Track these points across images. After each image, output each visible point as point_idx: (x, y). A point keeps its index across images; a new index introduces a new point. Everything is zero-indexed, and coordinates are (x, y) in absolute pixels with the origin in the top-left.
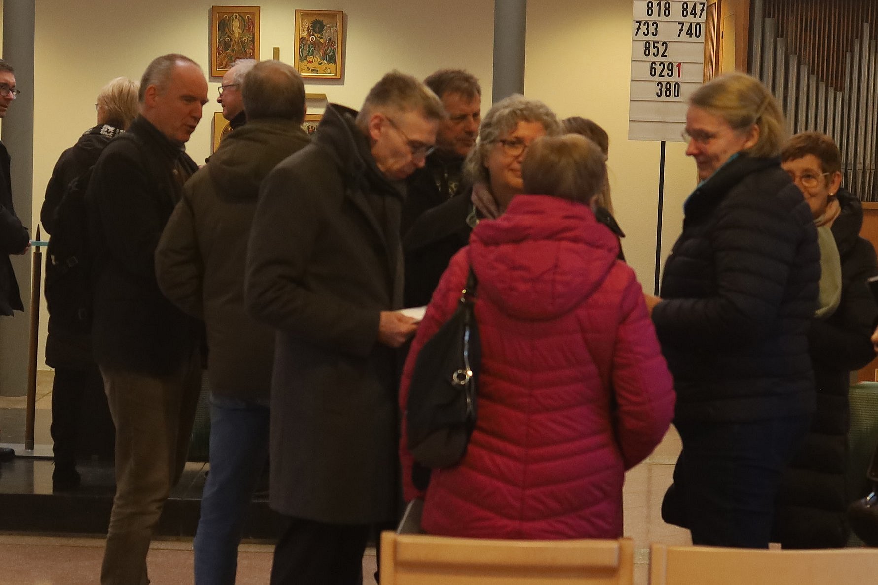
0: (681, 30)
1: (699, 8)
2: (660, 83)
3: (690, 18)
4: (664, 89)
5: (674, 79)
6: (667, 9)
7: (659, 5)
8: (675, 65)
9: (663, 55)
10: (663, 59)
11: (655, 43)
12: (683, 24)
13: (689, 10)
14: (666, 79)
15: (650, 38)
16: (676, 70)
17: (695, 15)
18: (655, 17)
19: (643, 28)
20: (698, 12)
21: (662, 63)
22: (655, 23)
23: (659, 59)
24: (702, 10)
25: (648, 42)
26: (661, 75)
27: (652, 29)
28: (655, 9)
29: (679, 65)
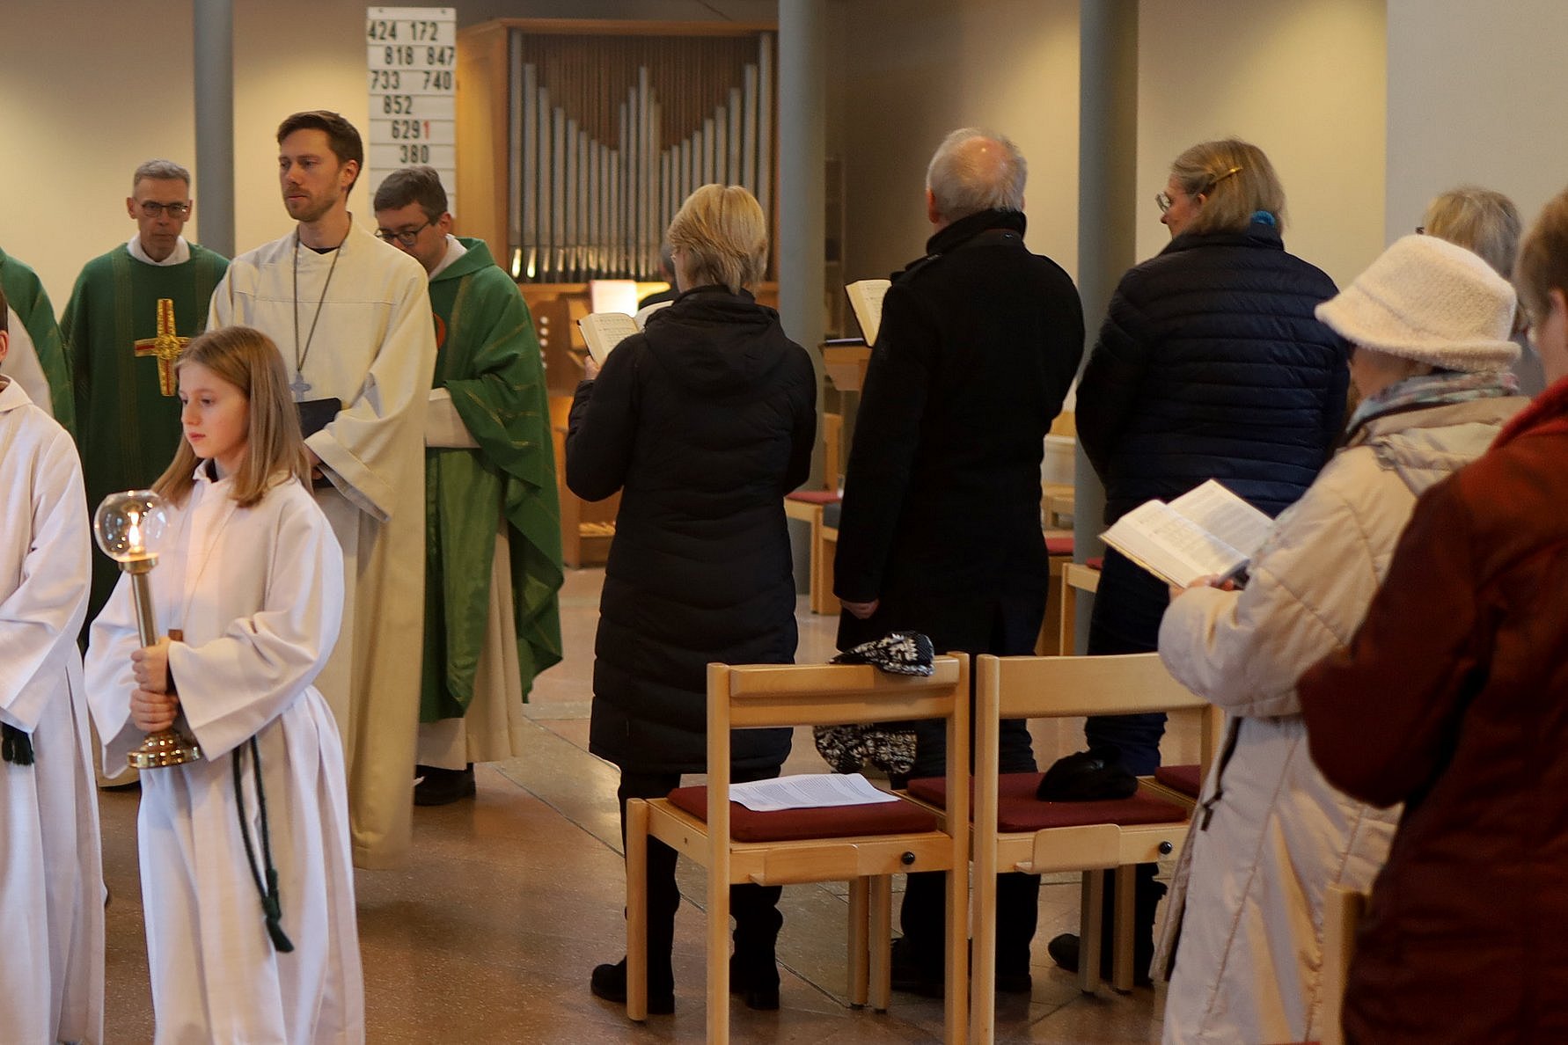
0: (427, 81)
1: (448, 53)
2: (404, 147)
3: (437, 66)
4: (409, 154)
5: (421, 141)
6: (409, 56)
7: (399, 51)
8: (422, 124)
9: (408, 113)
10: (407, 117)
11: (397, 97)
12: (427, 73)
13: (437, 55)
14: (411, 141)
15: (391, 92)
16: (422, 130)
17: (441, 60)
18: (395, 66)
19: (382, 80)
20: (447, 57)
21: (406, 122)
22: (396, 73)
23: (402, 117)
24: (451, 56)
25: (388, 97)
26: (405, 137)
27: (392, 80)
28: (395, 55)
29: (426, 124)
